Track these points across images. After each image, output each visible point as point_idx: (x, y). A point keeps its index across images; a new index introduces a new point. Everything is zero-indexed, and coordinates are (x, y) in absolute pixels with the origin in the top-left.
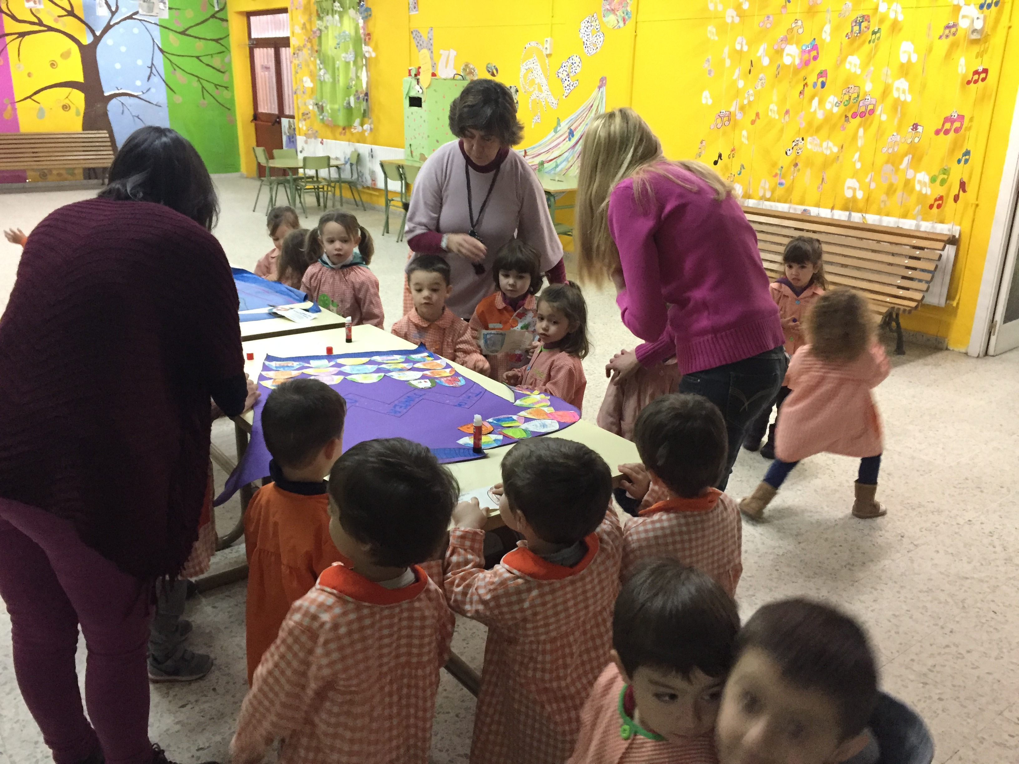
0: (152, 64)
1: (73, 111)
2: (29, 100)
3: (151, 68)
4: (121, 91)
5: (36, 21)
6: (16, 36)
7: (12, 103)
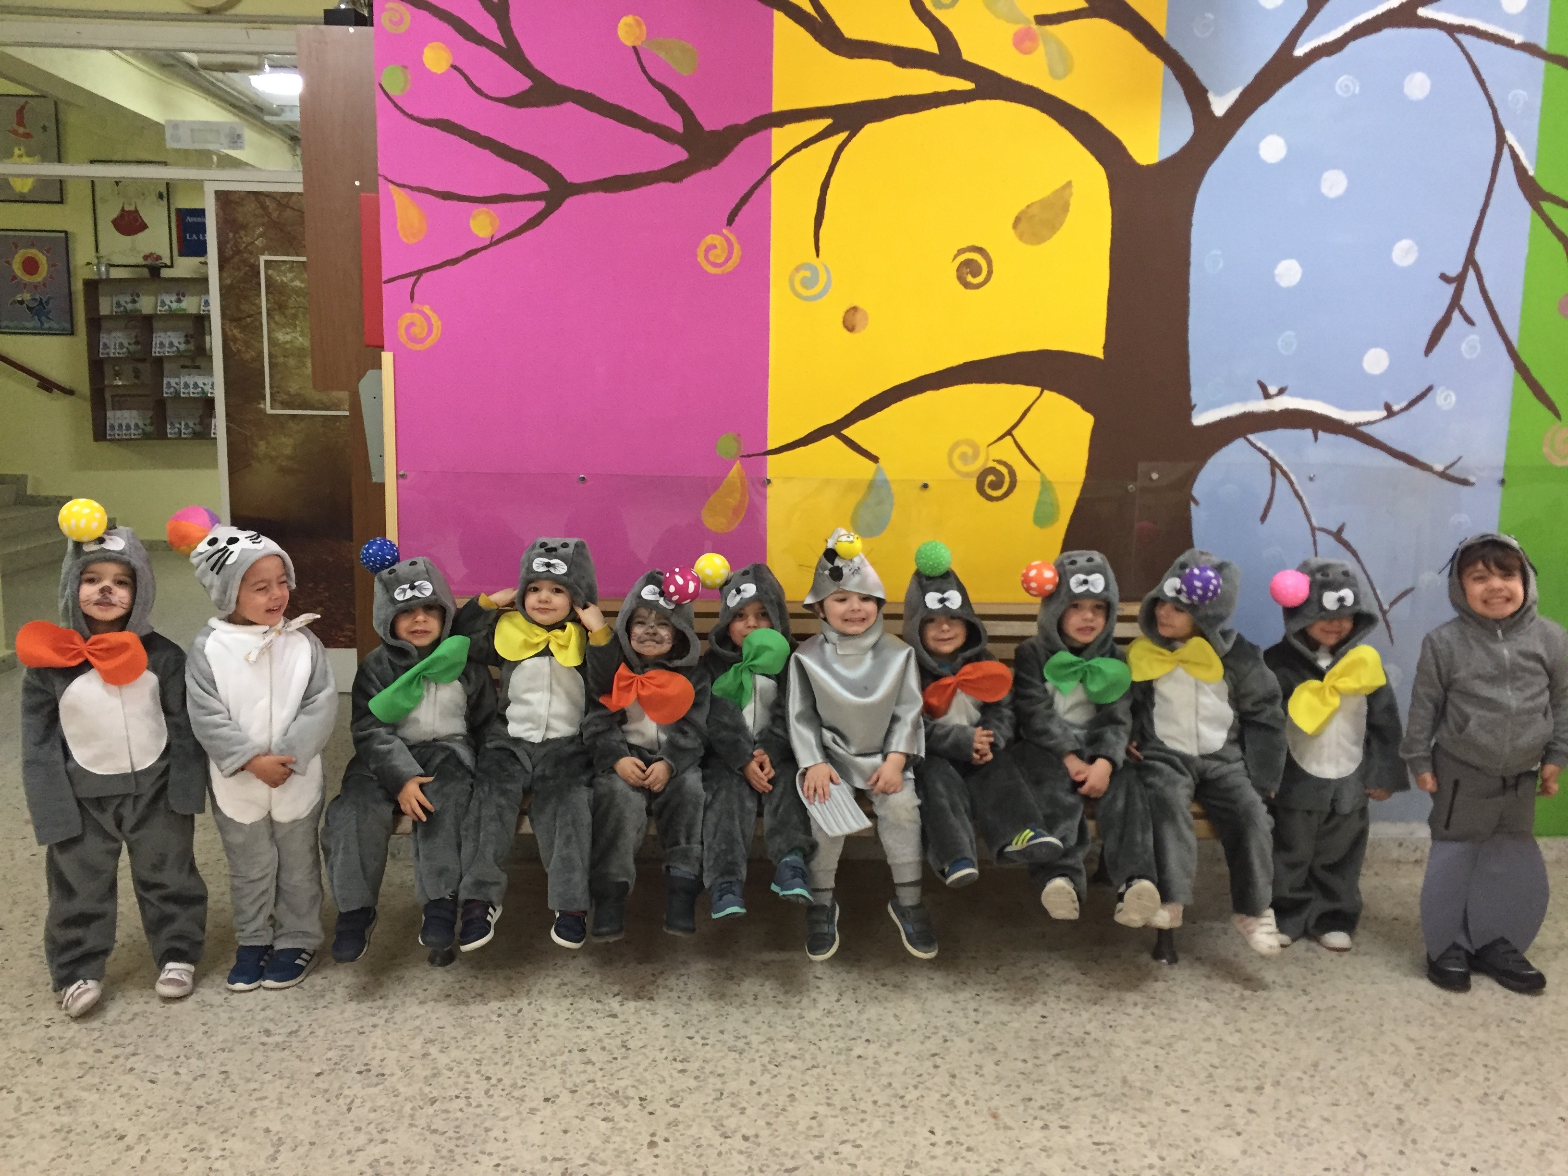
0: (1470, 261)
1: (1025, 498)
2: (832, 439)
3: (1460, 280)
4: (1279, 404)
5: (929, 44)
6: (823, 124)
7: (749, 456)
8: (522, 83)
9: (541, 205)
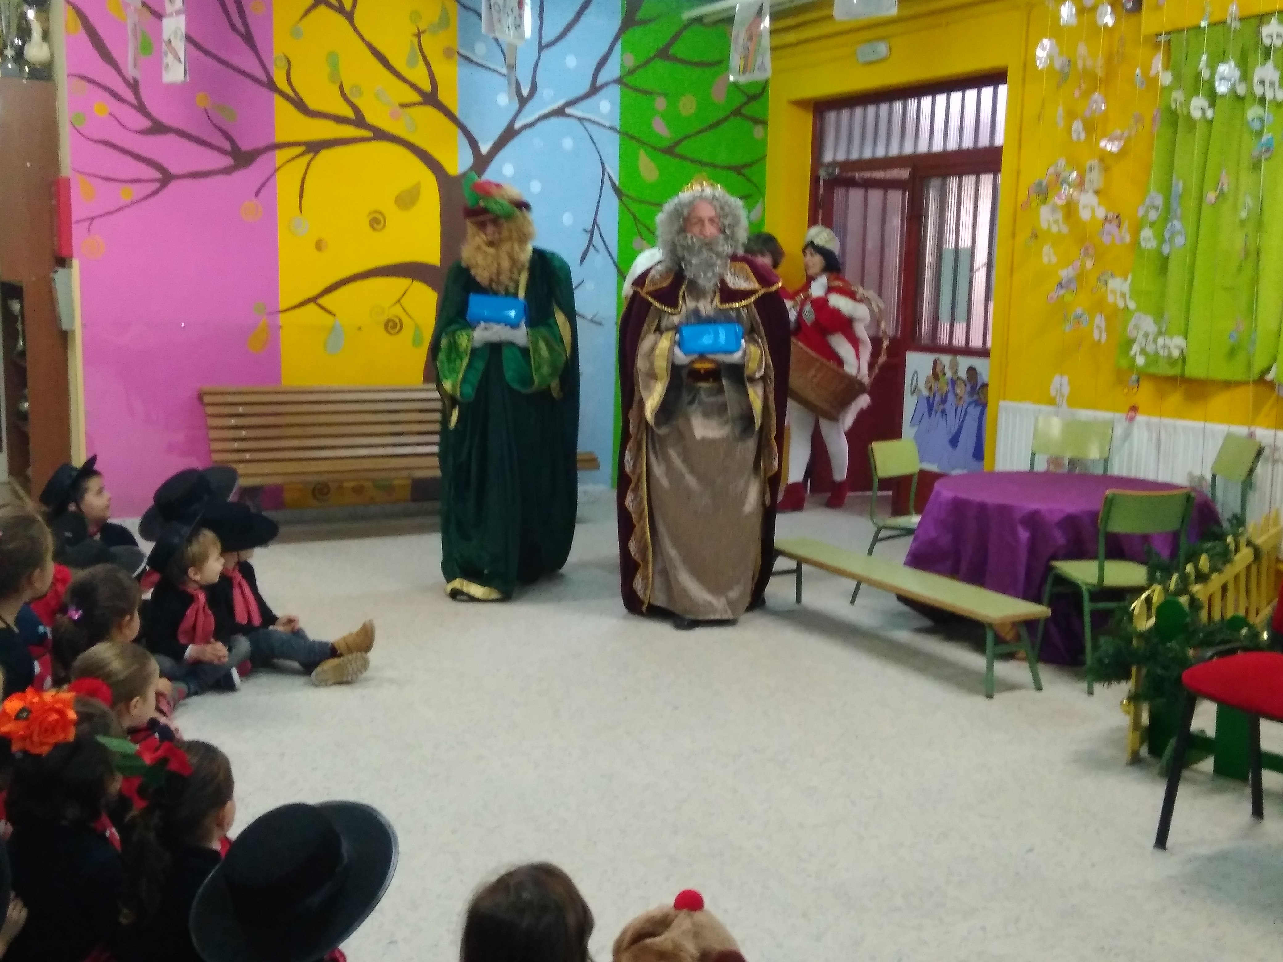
0: (595, 223)
1: (407, 334)
2: (312, 305)
3: (592, 232)
5: (350, 114)
6: (300, 149)
7: (270, 313)
8: (146, 123)
9: (156, 185)
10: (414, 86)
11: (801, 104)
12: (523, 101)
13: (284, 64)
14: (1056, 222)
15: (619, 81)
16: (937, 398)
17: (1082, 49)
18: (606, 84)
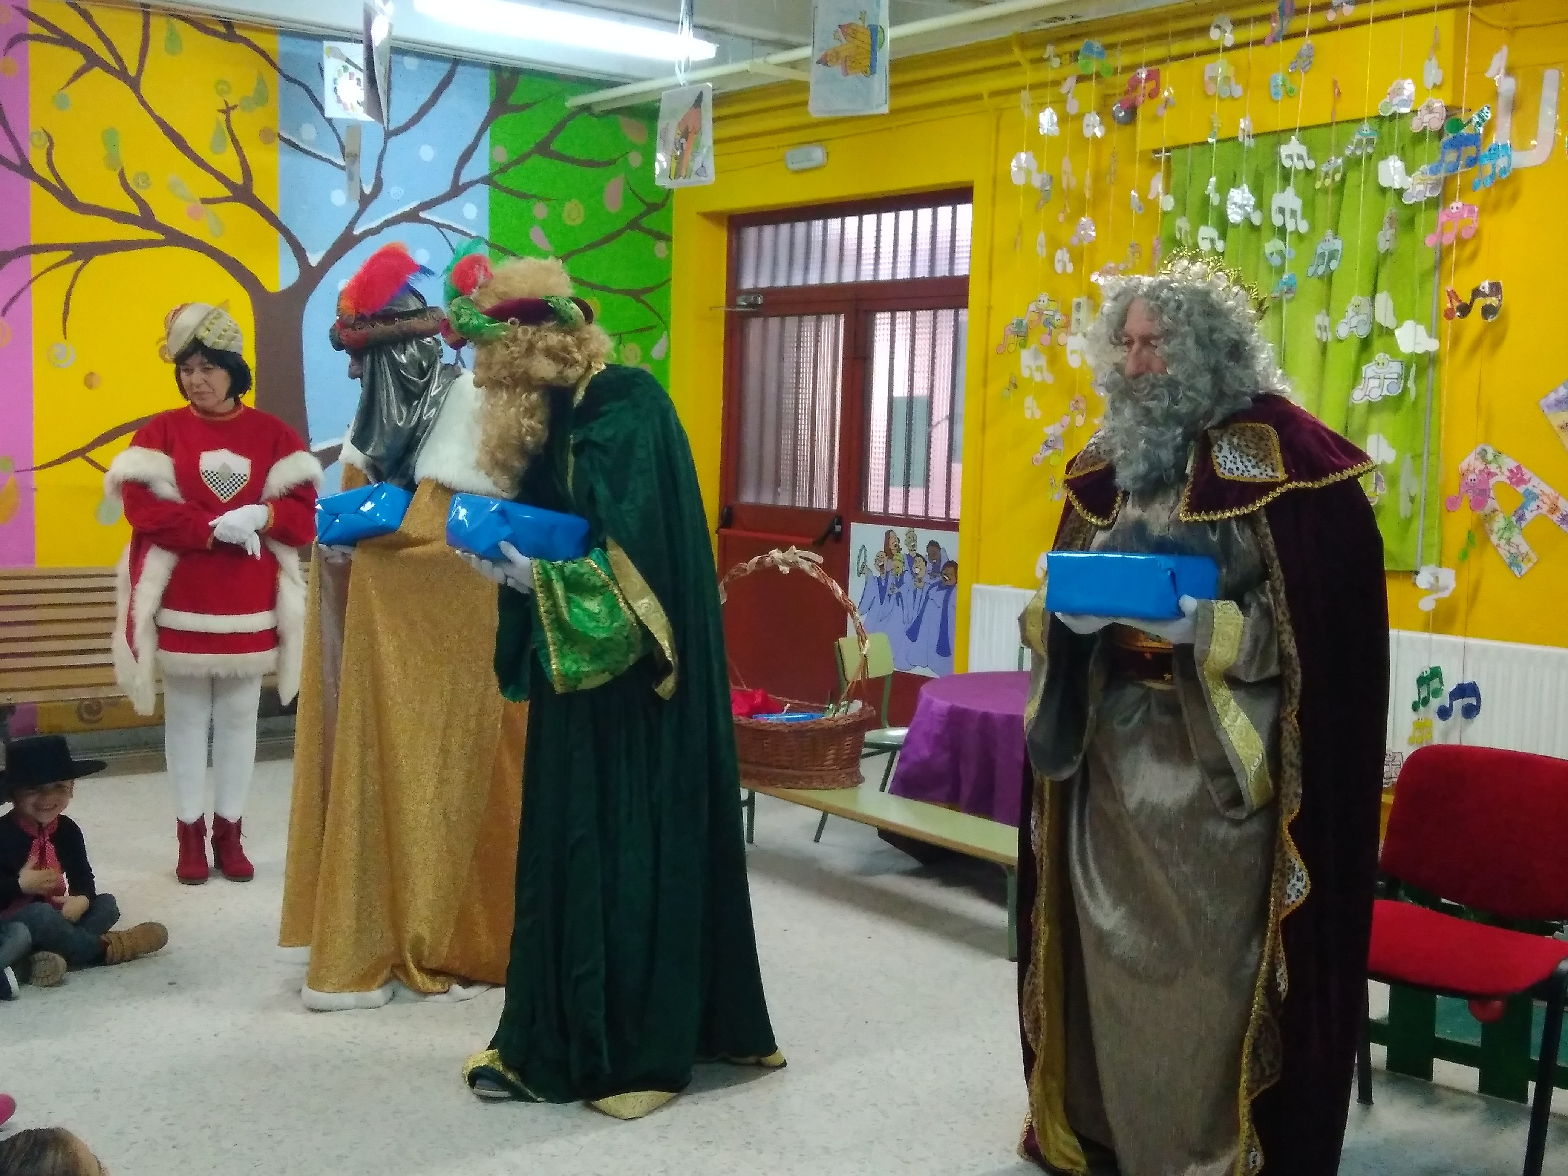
2: (79, 460)
5: (134, 209)
6: (66, 254)
7: (21, 471)
10: (220, 177)
11: (713, 217)
12: (365, 201)
13: (44, 143)
14: (1039, 369)
15: (487, 180)
16: (891, 580)
17: (1066, 164)
18: (471, 184)
